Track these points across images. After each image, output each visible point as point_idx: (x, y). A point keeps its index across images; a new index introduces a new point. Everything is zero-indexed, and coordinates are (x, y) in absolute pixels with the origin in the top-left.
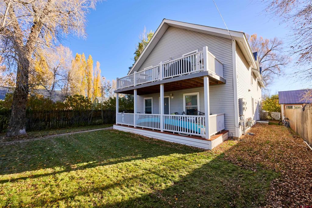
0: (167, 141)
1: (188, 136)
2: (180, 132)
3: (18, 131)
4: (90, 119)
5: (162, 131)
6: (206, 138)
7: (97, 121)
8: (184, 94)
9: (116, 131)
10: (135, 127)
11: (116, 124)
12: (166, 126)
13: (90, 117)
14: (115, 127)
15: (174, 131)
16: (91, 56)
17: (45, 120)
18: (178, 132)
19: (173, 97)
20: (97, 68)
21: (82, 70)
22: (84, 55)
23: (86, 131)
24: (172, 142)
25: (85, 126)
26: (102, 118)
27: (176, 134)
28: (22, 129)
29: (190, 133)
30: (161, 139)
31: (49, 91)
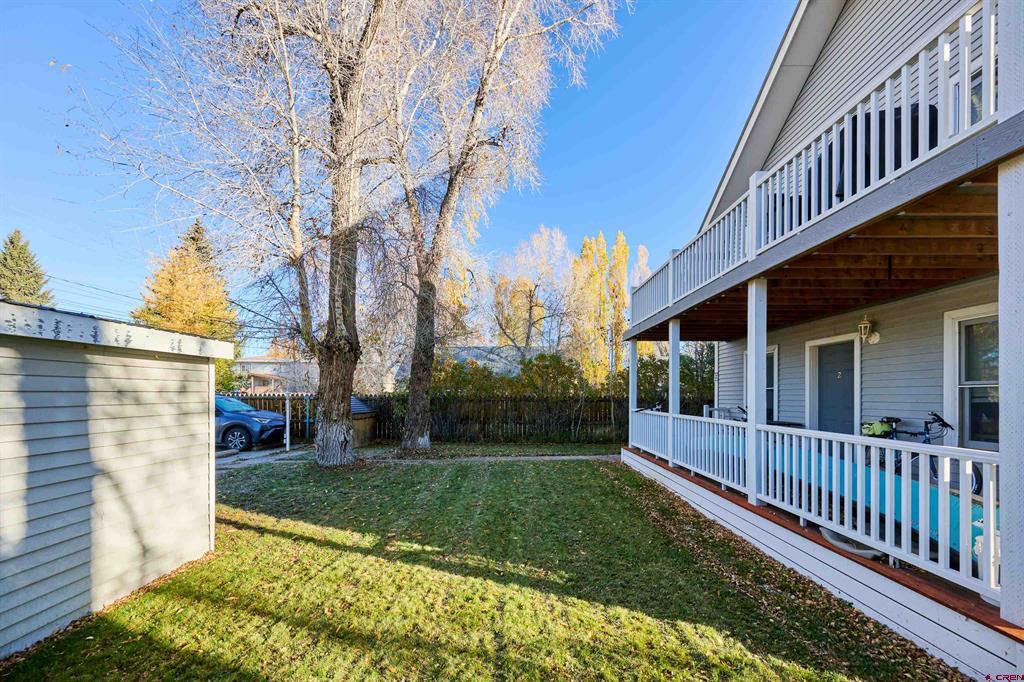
0: (768, 552)
1: (876, 559)
2: (834, 526)
3: (415, 439)
4: (576, 424)
5: (752, 501)
6: (1003, 615)
7: (598, 432)
8: (946, 314)
9: (627, 469)
10: (670, 465)
11: (630, 447)
12: (772, 478)
13: (577, 418)
14: (627, 457)
15: (803, 514)
16: (622, 237)
17: (479, 417)
18: (821, 521)
19: (875, 339)
20: (639, 268)
21: (599, 280)
22: (602, 239)
23: (546, 458)
24: (789, 565)
25: (561, 442)
26: (610, 424)
27: (812, 531)
28: (422, 436)
29: (887, 547)
30: (745, 537)
31: (519, 349)
